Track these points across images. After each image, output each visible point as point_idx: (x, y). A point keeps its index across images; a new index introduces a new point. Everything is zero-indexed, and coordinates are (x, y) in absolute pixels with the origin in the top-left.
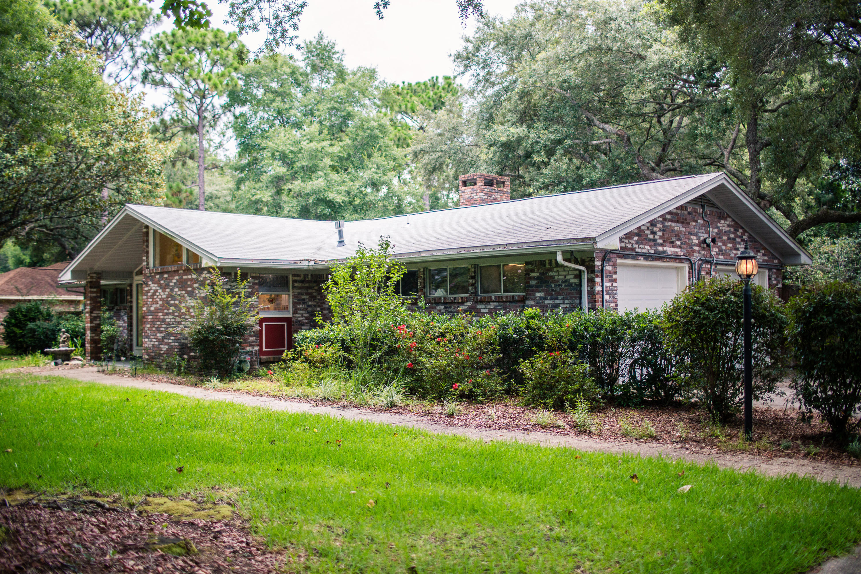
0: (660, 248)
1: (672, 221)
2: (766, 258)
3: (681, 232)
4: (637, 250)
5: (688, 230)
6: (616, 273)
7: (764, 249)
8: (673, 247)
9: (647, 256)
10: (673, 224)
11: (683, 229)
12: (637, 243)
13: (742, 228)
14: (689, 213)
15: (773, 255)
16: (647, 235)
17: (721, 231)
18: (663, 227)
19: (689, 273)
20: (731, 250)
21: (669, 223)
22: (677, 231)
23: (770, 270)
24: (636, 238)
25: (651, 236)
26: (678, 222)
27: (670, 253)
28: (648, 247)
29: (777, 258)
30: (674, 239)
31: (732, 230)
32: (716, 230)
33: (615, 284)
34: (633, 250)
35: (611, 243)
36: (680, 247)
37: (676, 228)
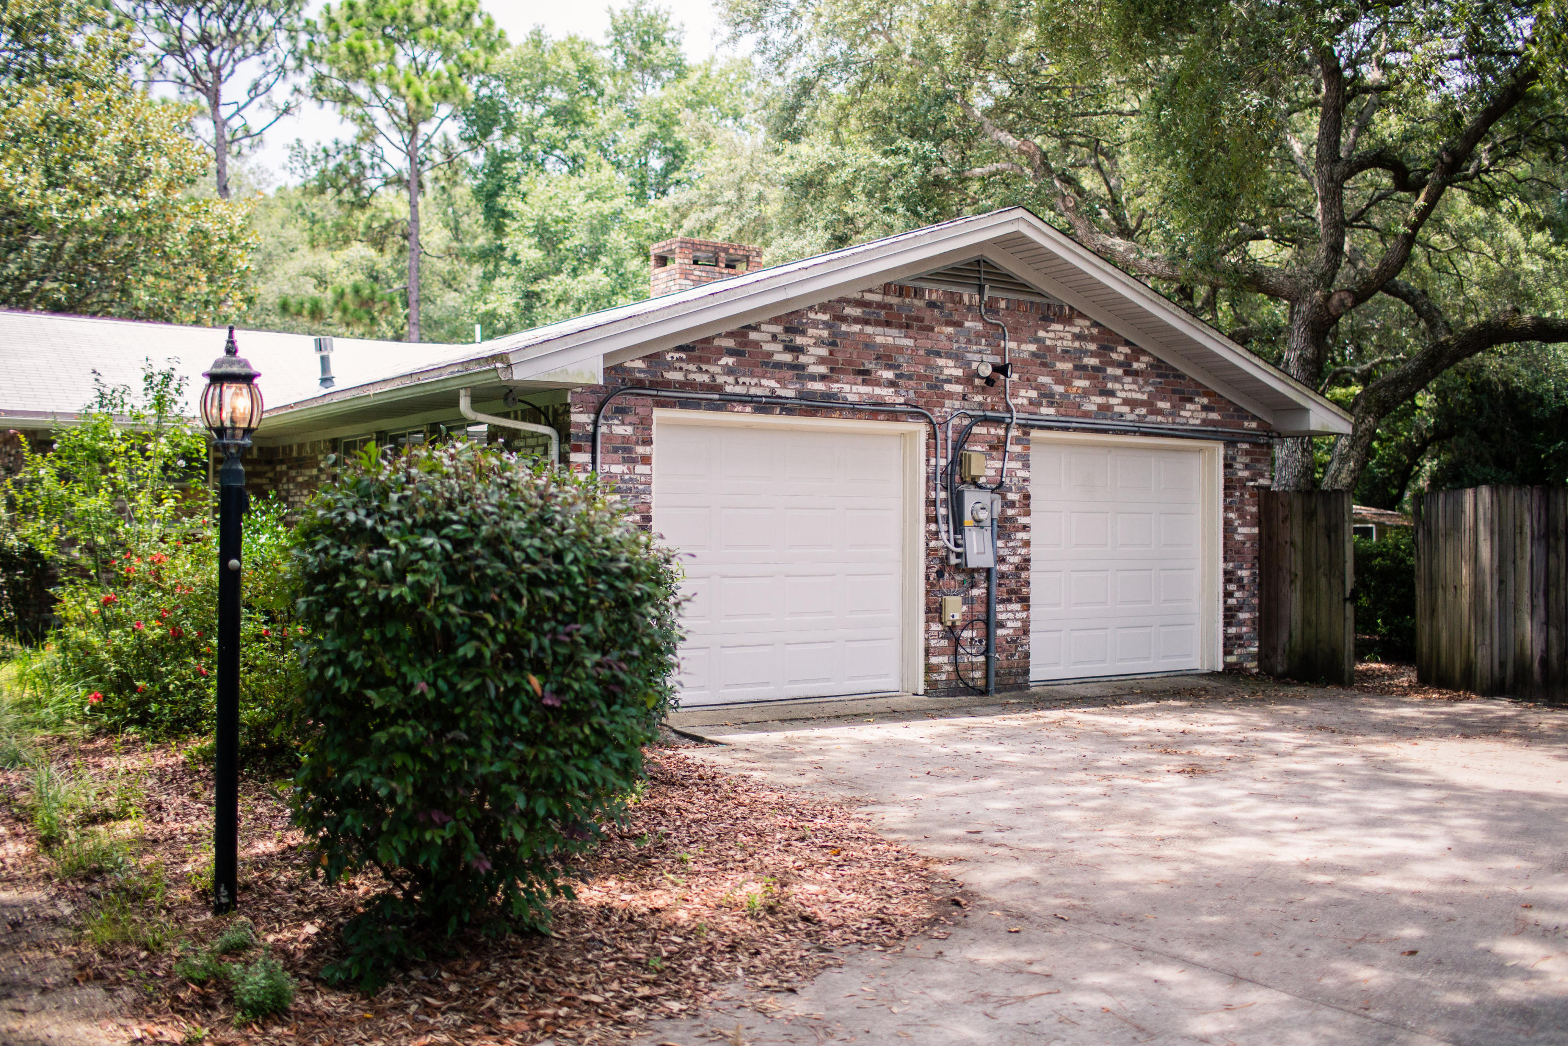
0: (819, 386)
1: (866, 322)
2: (1214, 416)
3: (900, 349)
4: (728, 389)
5: (929, 344)
6: (648, 442)
7: (1208, 393)
8: (865, 383)
9: (764, 405)
10: (869, 330)
11: (909, 342)
12: (729, 371)
13: (1127, 343)
14: (932, 305)
15: (1239, 409)
16: (770, 354)
17: (1051, 349)
18: (834, 334)
19: (928, 447)
20: (1086, 393)
21: (856, 328)
22: (885, 346)
23: (1230, 443)
24: (729, 361)
25: (788, 358)
26: (888, 324)
27: (851, 398)
28: (773, 384)
29: (1254, 418)
30: (869, 366)
31: (1092, 347)
32: (1033, 347)
33: (640, 469)
34: (717, 388)
35: (571, 369)
36: (892, 384)
37: (879, 340)
